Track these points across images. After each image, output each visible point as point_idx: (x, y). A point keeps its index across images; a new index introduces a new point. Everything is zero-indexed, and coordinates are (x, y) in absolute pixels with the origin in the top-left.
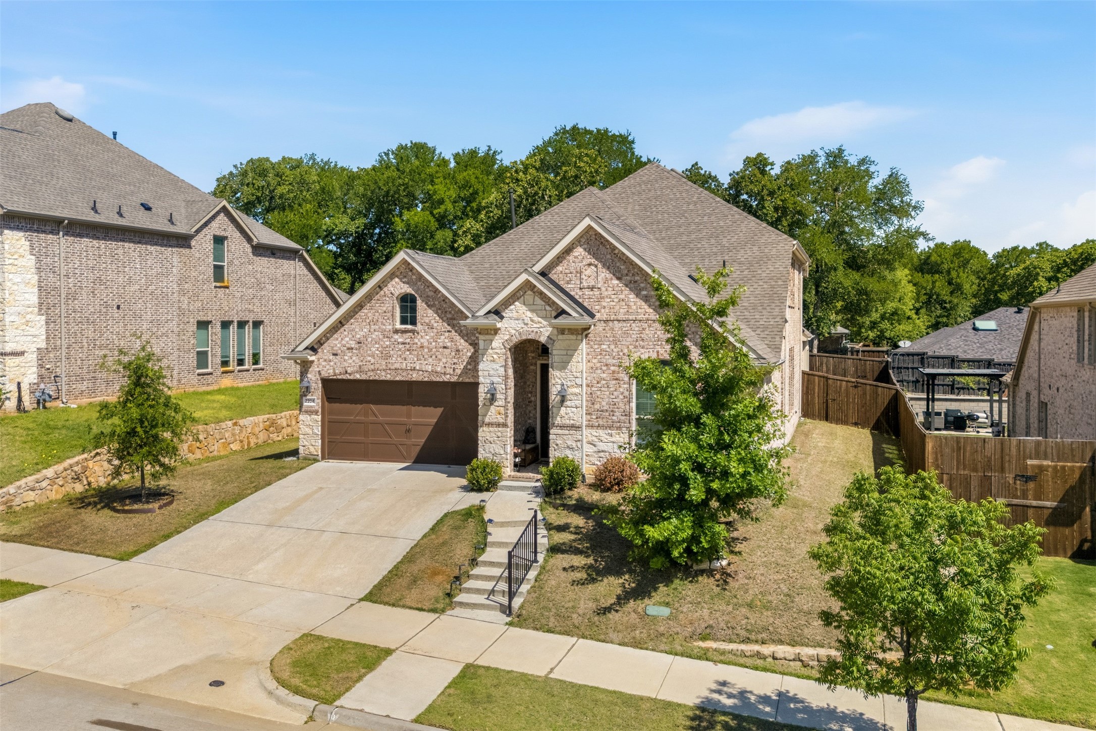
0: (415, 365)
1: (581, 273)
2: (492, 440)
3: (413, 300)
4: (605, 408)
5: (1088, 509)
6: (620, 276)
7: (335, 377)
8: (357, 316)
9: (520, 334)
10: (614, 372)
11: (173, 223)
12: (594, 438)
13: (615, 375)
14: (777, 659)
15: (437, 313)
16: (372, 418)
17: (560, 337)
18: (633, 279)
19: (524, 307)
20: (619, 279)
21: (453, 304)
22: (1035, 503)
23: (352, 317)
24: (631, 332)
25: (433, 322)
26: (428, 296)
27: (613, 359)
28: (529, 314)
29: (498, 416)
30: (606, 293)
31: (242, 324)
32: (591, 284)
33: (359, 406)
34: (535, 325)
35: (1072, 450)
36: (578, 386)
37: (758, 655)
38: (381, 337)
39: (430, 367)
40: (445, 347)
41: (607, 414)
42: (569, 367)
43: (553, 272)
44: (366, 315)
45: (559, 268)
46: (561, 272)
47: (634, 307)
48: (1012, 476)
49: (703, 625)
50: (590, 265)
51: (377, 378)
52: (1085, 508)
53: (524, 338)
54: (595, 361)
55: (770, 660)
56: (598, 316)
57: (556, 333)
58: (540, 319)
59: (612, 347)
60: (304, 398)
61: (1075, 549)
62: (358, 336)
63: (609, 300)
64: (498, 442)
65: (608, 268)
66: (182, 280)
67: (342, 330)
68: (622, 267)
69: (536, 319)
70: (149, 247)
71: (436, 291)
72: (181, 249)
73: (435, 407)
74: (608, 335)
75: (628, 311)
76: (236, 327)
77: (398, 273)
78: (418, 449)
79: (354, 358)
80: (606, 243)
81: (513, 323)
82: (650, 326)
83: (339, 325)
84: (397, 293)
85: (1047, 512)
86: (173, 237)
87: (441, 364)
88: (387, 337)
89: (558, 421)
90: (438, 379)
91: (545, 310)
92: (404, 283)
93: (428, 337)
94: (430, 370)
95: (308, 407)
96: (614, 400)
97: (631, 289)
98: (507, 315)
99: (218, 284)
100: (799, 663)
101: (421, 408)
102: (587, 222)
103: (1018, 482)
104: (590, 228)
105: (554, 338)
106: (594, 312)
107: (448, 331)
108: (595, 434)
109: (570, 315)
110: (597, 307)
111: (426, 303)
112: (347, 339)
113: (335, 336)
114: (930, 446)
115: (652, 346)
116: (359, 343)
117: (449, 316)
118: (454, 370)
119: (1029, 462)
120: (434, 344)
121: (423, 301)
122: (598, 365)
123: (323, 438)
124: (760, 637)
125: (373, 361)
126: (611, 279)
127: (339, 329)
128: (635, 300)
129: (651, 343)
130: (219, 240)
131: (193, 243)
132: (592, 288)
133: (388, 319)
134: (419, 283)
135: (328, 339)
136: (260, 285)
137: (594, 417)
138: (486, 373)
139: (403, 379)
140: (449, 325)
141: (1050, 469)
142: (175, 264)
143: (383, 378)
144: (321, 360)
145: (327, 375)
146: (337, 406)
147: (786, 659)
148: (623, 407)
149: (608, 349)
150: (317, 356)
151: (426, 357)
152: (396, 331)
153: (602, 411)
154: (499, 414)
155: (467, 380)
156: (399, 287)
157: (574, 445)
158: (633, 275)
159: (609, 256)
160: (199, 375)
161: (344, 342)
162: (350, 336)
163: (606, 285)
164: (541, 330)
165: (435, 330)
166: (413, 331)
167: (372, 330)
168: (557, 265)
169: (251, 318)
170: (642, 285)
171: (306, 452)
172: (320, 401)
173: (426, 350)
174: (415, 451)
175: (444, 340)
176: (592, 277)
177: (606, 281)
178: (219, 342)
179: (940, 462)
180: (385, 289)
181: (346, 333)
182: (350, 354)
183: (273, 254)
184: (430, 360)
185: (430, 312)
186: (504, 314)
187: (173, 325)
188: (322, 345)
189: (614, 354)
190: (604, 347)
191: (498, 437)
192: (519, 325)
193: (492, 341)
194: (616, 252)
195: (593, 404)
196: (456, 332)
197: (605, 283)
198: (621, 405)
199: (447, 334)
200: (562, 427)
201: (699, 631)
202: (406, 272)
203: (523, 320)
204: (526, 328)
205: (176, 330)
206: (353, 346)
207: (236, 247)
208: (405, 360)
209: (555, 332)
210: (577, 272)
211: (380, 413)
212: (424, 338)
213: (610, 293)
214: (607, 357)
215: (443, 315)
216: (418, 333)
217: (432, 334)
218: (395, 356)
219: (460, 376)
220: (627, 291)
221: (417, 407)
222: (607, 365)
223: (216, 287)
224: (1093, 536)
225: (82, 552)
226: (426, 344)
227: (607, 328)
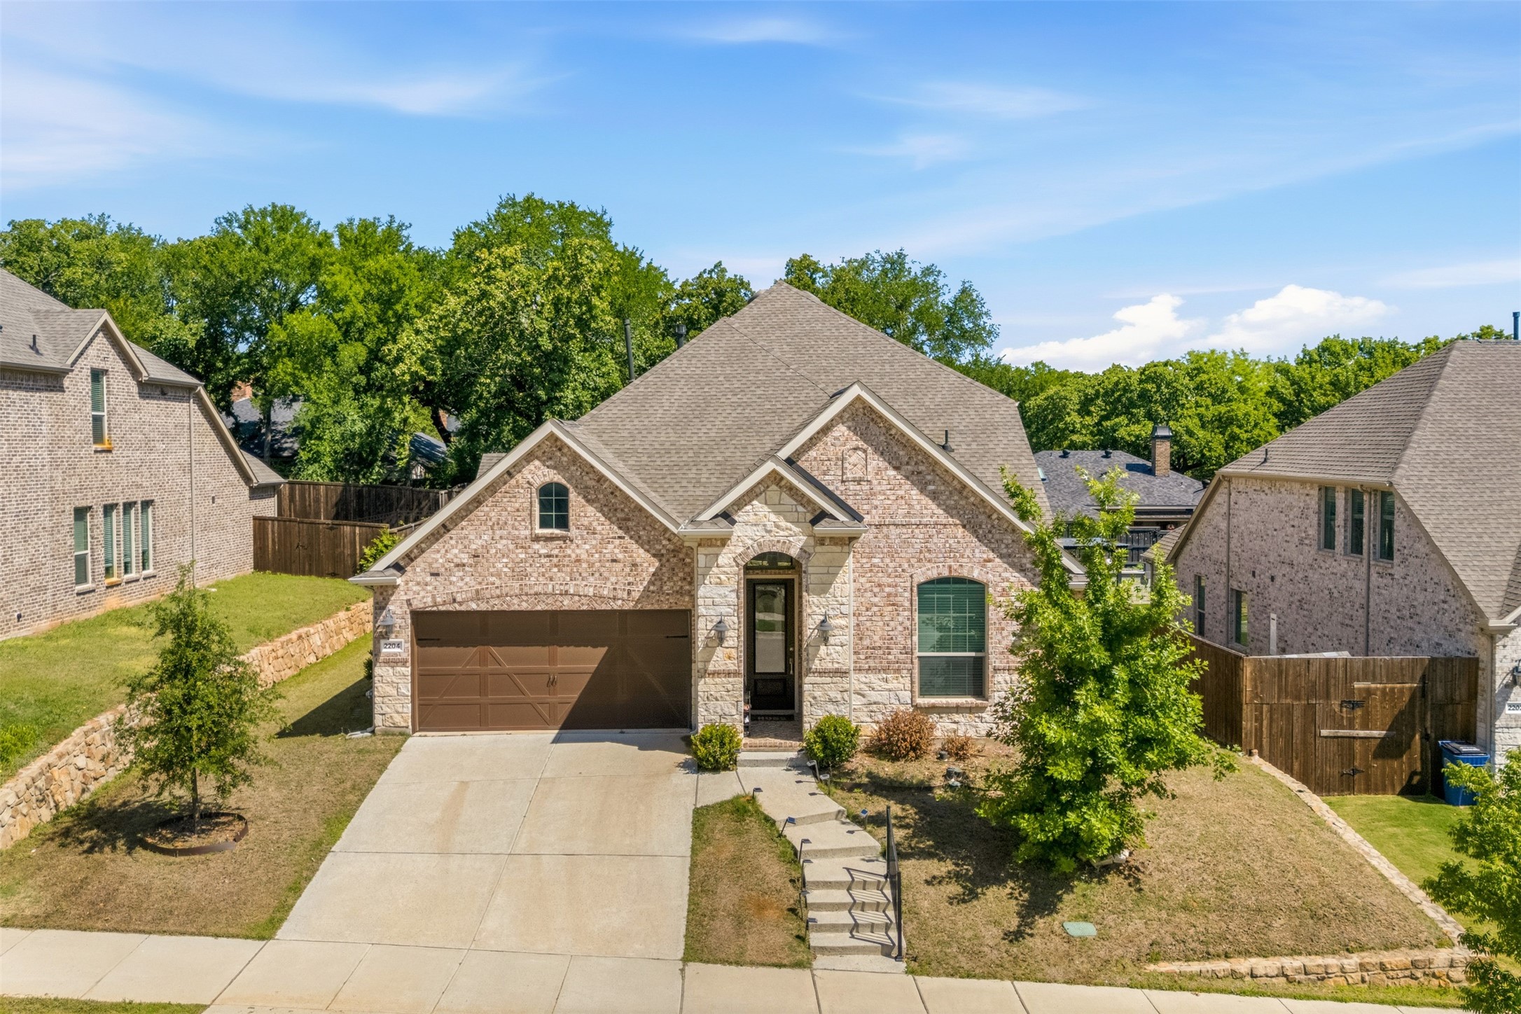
0: (567, 587)
1: (843, 460)
2: (718, 695)
3: (562, 491)
4: (878, 644)
5: (1417, 737)
6: (898, 465)
7: (435, 609)
8: (471, 516)
9: (760, 545)
10: (889, 595)
11: (37, 352)
12: (863, 686)
13: (891, 599)
14: (1256, 977)
15: (601, 511)
16: (492, 667)
17: (819, 549)
18: (915, 469)
19: (766, 508)
20: (896, 468)
21: (628, 498)
22: (1362, 733)
23: (463, 518)
24: (913, 540)
25: (595, 524)
26: (586, 487)
27: (889, 576)
28: (773, 517)
29: (728, 661)
30: (879, 488)
31: (128, 506)
32: (857, 475)
33: (472, 650)
34: (782, 533)
35: (1402, 669)
36: (844, 615)
37: (1234, 974)
38: (512, 547)
39: (591, 589)
40: (614, 561)
41: (881, 652)
42: (831, 590)
43: (803, 459)
44: (487, 514)
45: (813, 453)
46: (815, 458)
47: (918, 507)
48: (1338, 702)
49: (1147, 942)
50: (856, 449)
51: (505, 607)
52: (1414, 736)
53: (766, 550)
54: (862, 580)
55: (1248, 979)
56: (867, 518)
57: (813, 544)
58: (789, 525)
59: (887, 560)
60: (383, 642)
61: (1404, 783)
62: (474, 547)
63: (883, 497)
64: (728, 698)
65: (882, 454)
66: (55, 443)
67: (447, 537)
68: (901, 453)
69: (783, 524)
70: (11, 392)
71: (601, 478)
72: (52, 394)
73: (595, 646)
74: (881, 545)
75: (908, 513)
76: (121, 514)
77: (539, 453)
78: (568, 708)
79: (467, 579)
80: (879, 421)
81: (750, 531)
82: (938, 533)
83: (442, 530)
84: (538, 482)
85: (1375, 743)
86: (41, 374)
87: (609, 584)
88: (522, 547)
89: (816, 665)
90: (604, 607)
91: (796, 511)
92: (548, 467)
93: (587, 547)
94: (591, 594)
95: (388, 654)
96: (891, 633)
97: (913, 483)
98: (740, 519)
99: (99, 447)
100: (1284, 979)
101: (572, 648)
102: (855, 391)
103: (1344, 709)
104: (859, 398)
105: (810, 550)
106: (862, 513)
107: (620, 537)
108: (864, 680)
109: (836, 519)
110: (865, 507)
111: (585, 497)
112: (456, 551)
113: (436, 546)
114: (1248, 671)
115: (942, 559)
116: (475, 556)
117: (620, 515)
118: (629, 593)
119: (1357, 685)
120: (597, 556)
121: (579, 494)
122: (868, 585)
123: (413, 702)
124: (1220, 949)
125: (498, 583)
126: (886, 469)
127: (442, 536)
128: (918, 497)
129: (941, 555)
130: (97, 375)
131: (66, 382)
132: (859, 481)
133: (524, 520)
134: (573, 468)
135: (423, 551)
136: (148, 445)
137: (862, 657)
138: (709, 601)
139: (546, 608)
140: (620, 528)
141: (1378, 693)
142: (45, 418)
143: (516, 608)
144: (410, 584)
145: (422, 606)
146: (434, 650)
147: (1267, 976)
148: (903, 642)
149: (881, 564)
150: (404, 578)
151: (584, 575)
152: (537, 539)
153: (874, 648)
154: (729, 658)
155: (649, 607)
156: (539, 474)
157: (839, 697)
158: (916, 463)
159: (882, 438)
160: (78, 594)
161: (449, 556)
162: (460, 546)
163: (879, 477)
164: (791, 539)
165: (598, 536)
166: (564, 539)
167: (497, 537)
168: (810, 448)
169: (139, 497)
170: (929, 477)
171: (387, 724)
172: (409, 645)
173: (585, 565)
174: (563, 712)
175: (613, 549)
176: (859, 466)
177: (878, 471)
178: (101, 538)
179: (1259, 690)
180: (518, 476)
181: (453, 542)
182: (461, 574)
183: (164, 394)
184: (591, 579)
185: (591, 510)
186: (736, 518)
187: (44, 519)
188: (412, 560)
189: (890, 570)
190: (875, 561)
191: (728, 691)
192: (758, 533)
193: (717, 555)
194: (893, 432)
195: (861, 639)
196: (631, 538)
197: (877, 474)
198: (900, 639)
199: (617, 542)
200: (822, 673)
201: (1145, 950)
202: (554, 451)
203: (765, 525)
204: (768, 537)
205: (48, 524)
206: (465, 561)
207: (120, 384)
208: (551, 580)
209: (812, 542)
210: (838, 459)
211: (505, 658)
212: (581, 548)
213: (884, 488)
214: (880, 574)
215: (611, 515)
216: (572, 541)
217: (594, 542)
218: (535, 575)
219: (638, 601)
220: (907, 486)
221: (565, 648)
222: (879, 585)
223: (96, 452)
224: (1422, 768)
225: (183, 934)
226: (584, 556)
227: (879, 536)
